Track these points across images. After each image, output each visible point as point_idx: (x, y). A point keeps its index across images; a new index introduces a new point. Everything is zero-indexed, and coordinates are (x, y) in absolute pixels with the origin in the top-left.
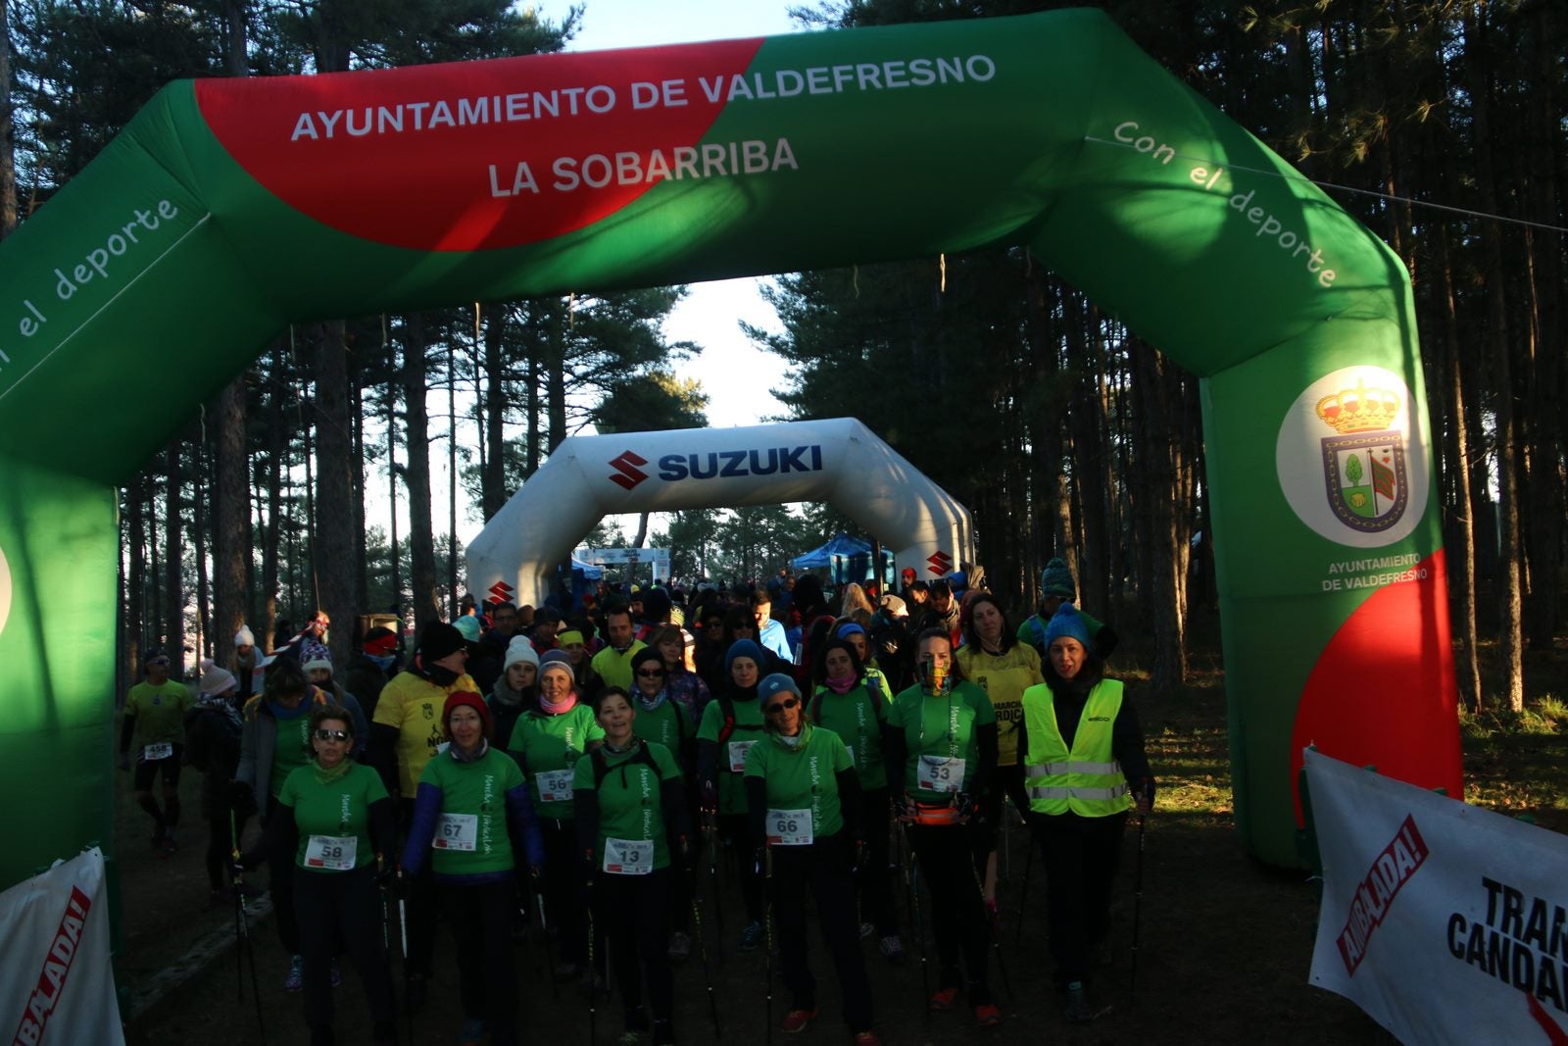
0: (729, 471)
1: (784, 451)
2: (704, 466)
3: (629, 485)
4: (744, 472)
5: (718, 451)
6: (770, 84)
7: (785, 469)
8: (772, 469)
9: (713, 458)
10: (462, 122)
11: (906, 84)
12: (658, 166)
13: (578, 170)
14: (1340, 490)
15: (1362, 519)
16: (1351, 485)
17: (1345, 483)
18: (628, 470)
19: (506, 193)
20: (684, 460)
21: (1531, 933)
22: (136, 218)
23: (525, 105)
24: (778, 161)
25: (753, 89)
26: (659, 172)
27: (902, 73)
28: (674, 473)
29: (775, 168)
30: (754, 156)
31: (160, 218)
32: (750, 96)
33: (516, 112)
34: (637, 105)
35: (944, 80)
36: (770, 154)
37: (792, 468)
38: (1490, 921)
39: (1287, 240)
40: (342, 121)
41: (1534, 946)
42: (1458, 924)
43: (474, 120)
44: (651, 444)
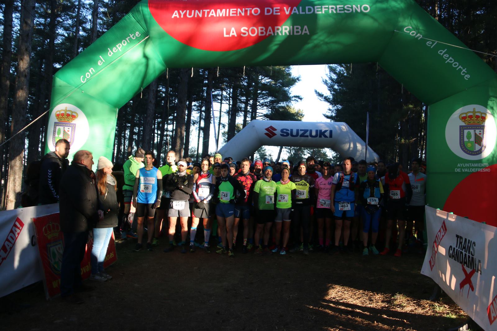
0: (302, 135)
1: (321, 131)
2: (295, 133)
3: (270, 137)
4: (307, 136)
5: (300, 129)
6: (304, 10)
7: (320, 137)
8: (316, 136)
9: (298, 131)
10: (218, 15)
11: (343, 12)
12: (270, 31)
13: (248, 31)
14: (464, 142)
15: (470, 151)
16: (467, 140)
17: (466, 140)
18: (271, 132)
19: (228, 36)
20: (288, 130)
21: (464, 248)
22: (130, 36)
23: (235, 12)
24: (304, 32)
25: (299, 11)
26: (270, 33)
27: (342, 9)
28: (285, 134)
29: (303, 34)
30: (297, 30)
31: (136, 36)
32: (298, 13)
33: (233, 14)
34: (266, 14)
35: (354, 11)
36: (302, 30)
37: (322, 136)
38: (457, 247)
39: (455, 65)
40: (186, 13)
41: (463, 252)
42: (451, 248)
43: (221, 15)
44: (279, 125)
